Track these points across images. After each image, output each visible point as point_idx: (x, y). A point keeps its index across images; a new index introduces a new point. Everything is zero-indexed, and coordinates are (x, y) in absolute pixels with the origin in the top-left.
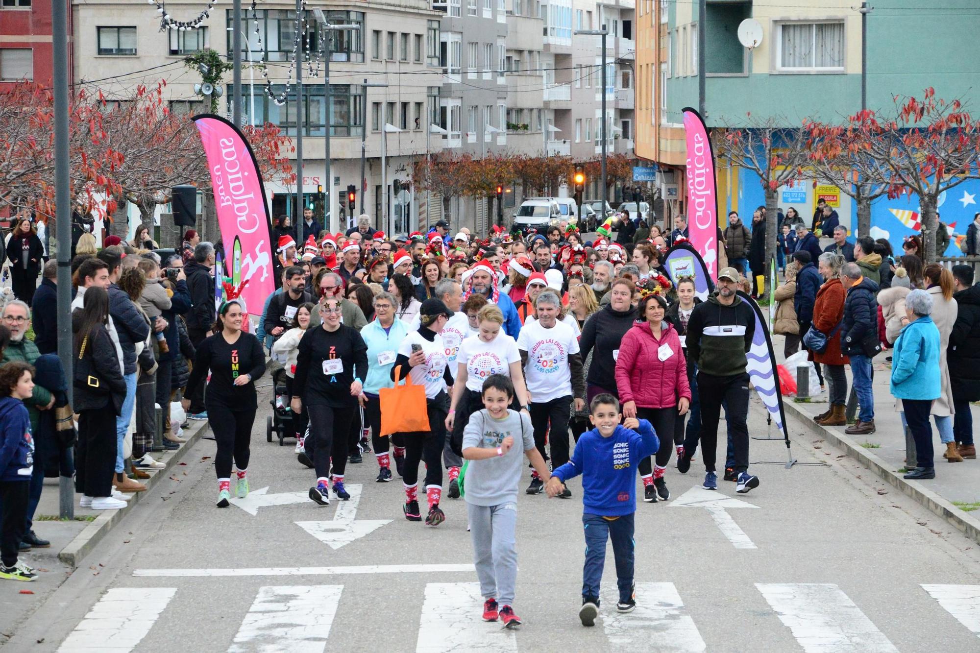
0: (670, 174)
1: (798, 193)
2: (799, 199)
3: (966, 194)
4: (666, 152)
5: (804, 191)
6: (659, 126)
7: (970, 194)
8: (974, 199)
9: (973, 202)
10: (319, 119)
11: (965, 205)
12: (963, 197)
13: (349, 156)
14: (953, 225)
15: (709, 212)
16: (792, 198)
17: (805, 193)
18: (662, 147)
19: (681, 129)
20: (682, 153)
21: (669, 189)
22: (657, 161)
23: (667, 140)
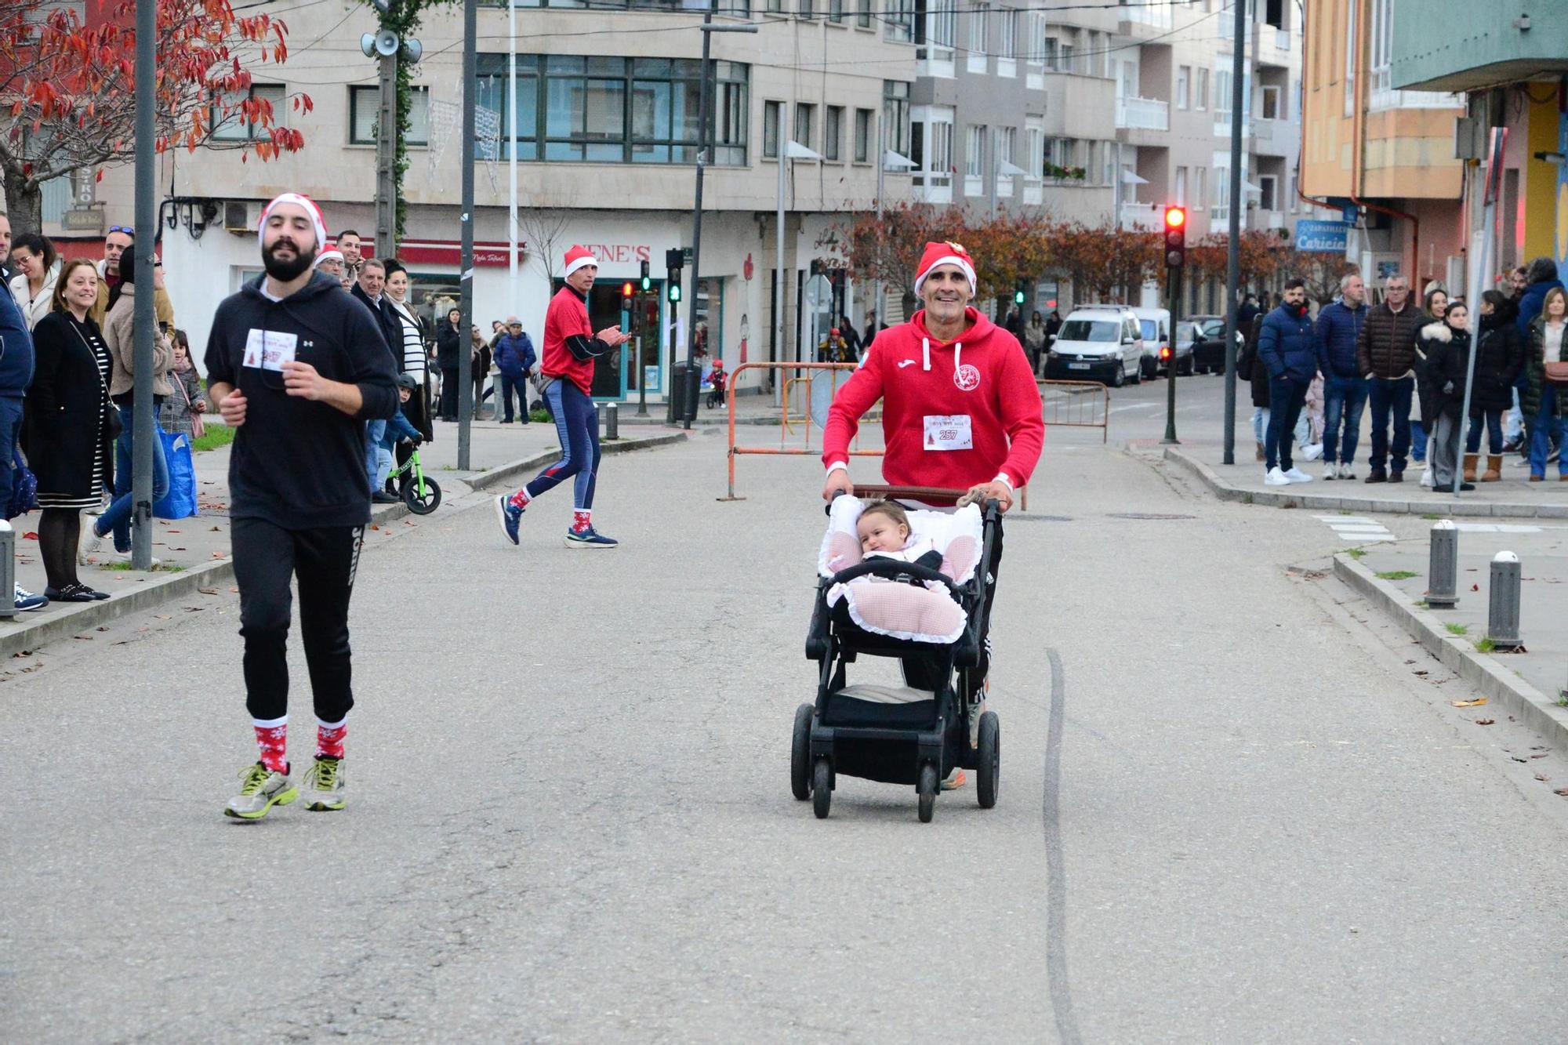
4: (1382, 169)
6: (1365, 112)
10: (651, 129)
18: (1372, 162)
19: (1423, 111)
20: (1423, 168)
21: (1381, 264)
22: (1358, 195)
23: (1385, 140)
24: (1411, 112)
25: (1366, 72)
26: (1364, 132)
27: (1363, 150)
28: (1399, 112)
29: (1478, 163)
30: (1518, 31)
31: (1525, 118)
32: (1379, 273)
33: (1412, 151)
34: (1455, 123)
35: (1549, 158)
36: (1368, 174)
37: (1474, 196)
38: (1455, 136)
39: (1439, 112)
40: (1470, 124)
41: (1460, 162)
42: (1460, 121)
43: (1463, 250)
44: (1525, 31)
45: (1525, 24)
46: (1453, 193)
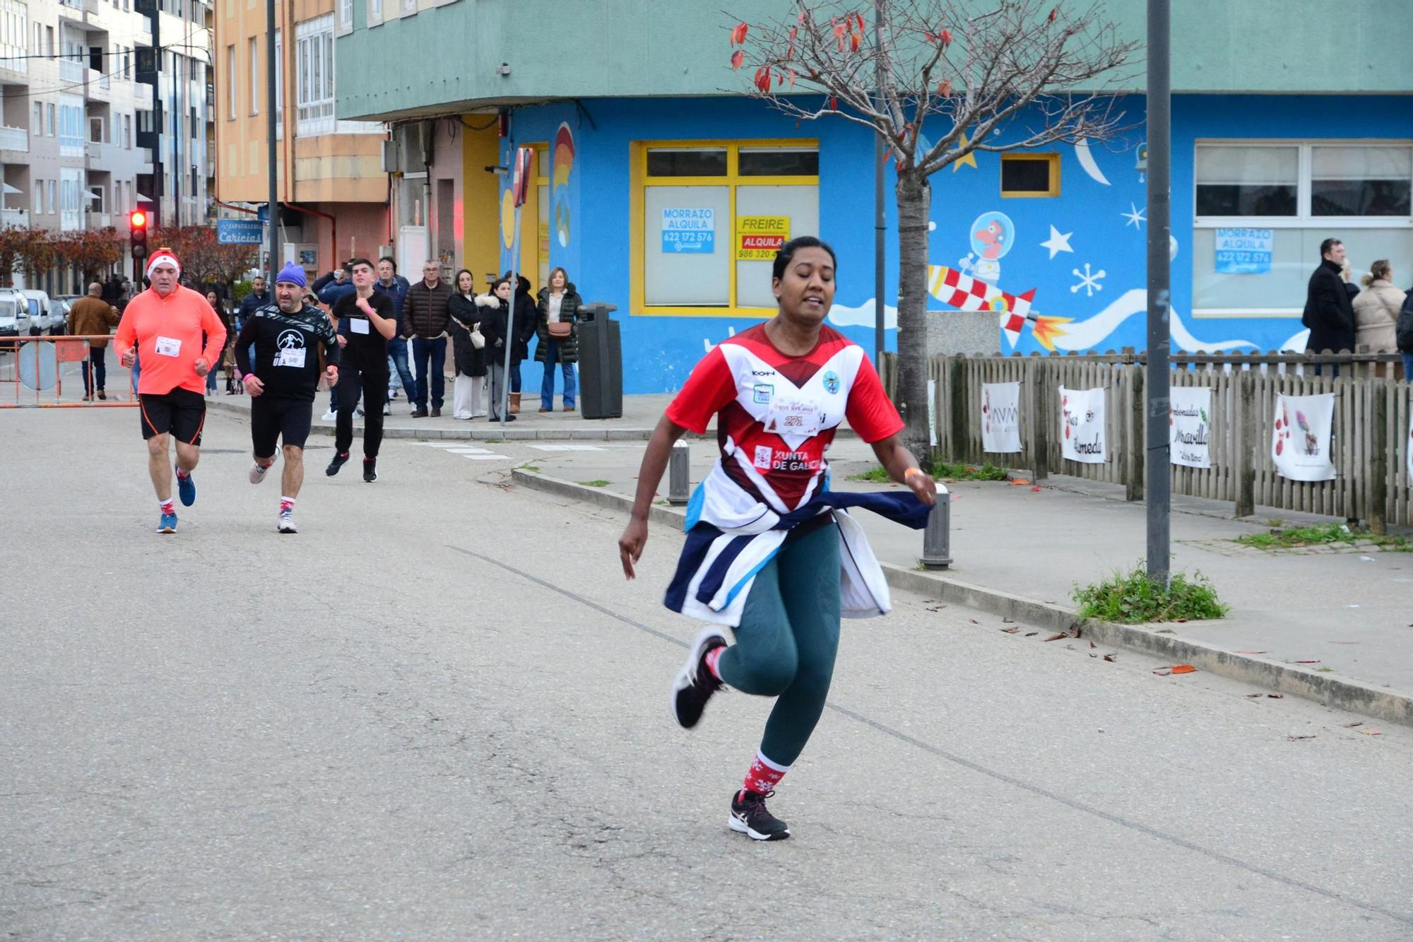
1: (696, 233)
2: (699, 246)
3: (1054, 232)
4: (317, 181)
5: (710, 227)
6: (294, 137)
7: (1062, 232)
8: (1069, 241)
9: (1068, 248)
11: (1053, 254)
12: (1047, 237)
14: (1028, 296)
16: (683, 243)
17: (712, 233)
18: (300, 175)
19: (353, 136)
20: (355, 179)
21: (302, 253)
22: (290, 200)
23: (320, 158)
24: (345, 136)
25: (293, 106)
26: (293, 152)
27: (294, 166)
28: (334, 136)
29: (402, 175)
30: (499, 76)
31: (460, 141)
32: (301, 260)
33: (346, 166)
34: (383, 144)
35: (496, 171)
36: (299, 186)
37: (399, 199)
38: (383, 154)
39: (366, 137)
40: (393, 146)
41: (387, 174)
42: (386, 143)
43: (392, 241)
44: (505, 75)
45: (506, 70)
46: (382, 198)
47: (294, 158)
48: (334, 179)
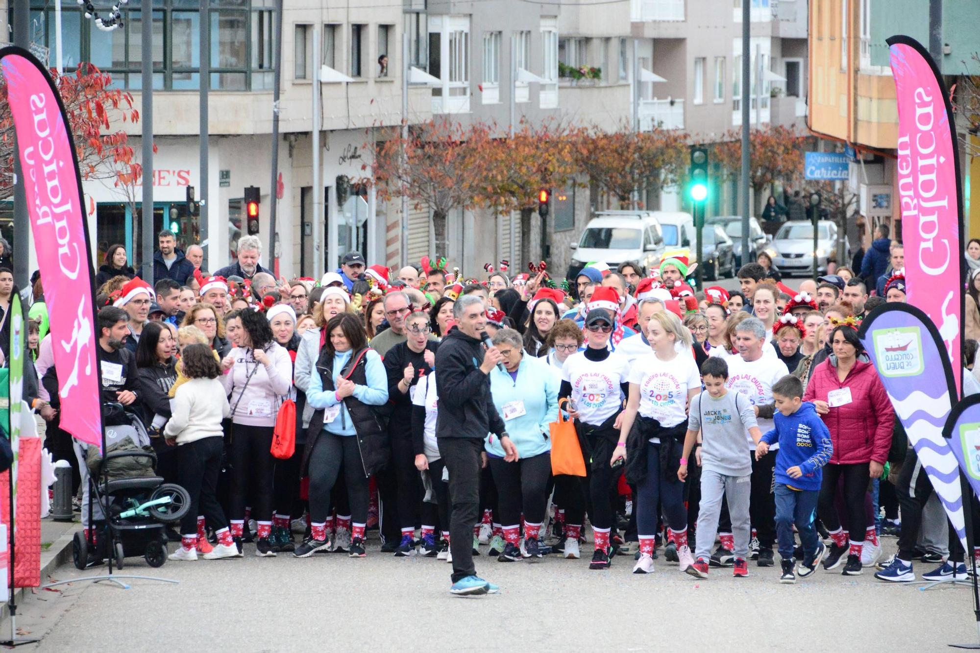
0: (876, 167)
4: (869, 122)
6: (857, 71)
10: (189, 57)
13: (247, 128)
15: (946, 241)
18: (862, 115)
21: (875, 196)
22: (852, 141)
23: (871, 99)
24: (889, 79)
25: (856, 37)
26: (855, 88)
27: (856, 104)
28: (880, 78)
30: (943, 55)
32: (874, 204)
33: (891, 110)
36: (860, 124)
47: (856, 95)
48: (879, 124)
